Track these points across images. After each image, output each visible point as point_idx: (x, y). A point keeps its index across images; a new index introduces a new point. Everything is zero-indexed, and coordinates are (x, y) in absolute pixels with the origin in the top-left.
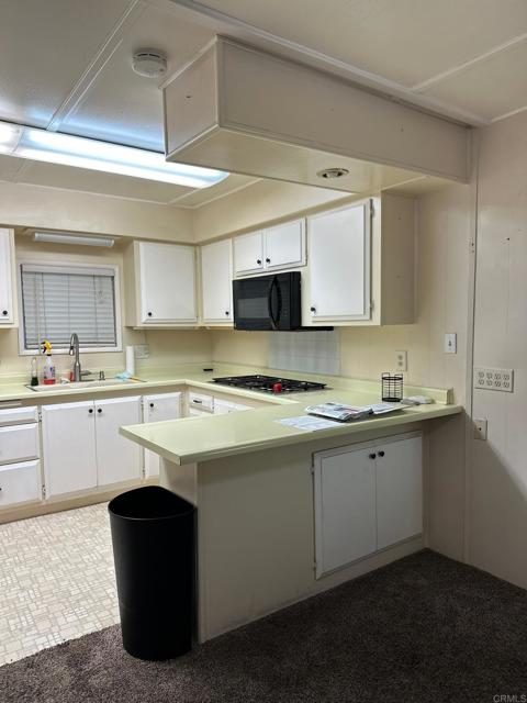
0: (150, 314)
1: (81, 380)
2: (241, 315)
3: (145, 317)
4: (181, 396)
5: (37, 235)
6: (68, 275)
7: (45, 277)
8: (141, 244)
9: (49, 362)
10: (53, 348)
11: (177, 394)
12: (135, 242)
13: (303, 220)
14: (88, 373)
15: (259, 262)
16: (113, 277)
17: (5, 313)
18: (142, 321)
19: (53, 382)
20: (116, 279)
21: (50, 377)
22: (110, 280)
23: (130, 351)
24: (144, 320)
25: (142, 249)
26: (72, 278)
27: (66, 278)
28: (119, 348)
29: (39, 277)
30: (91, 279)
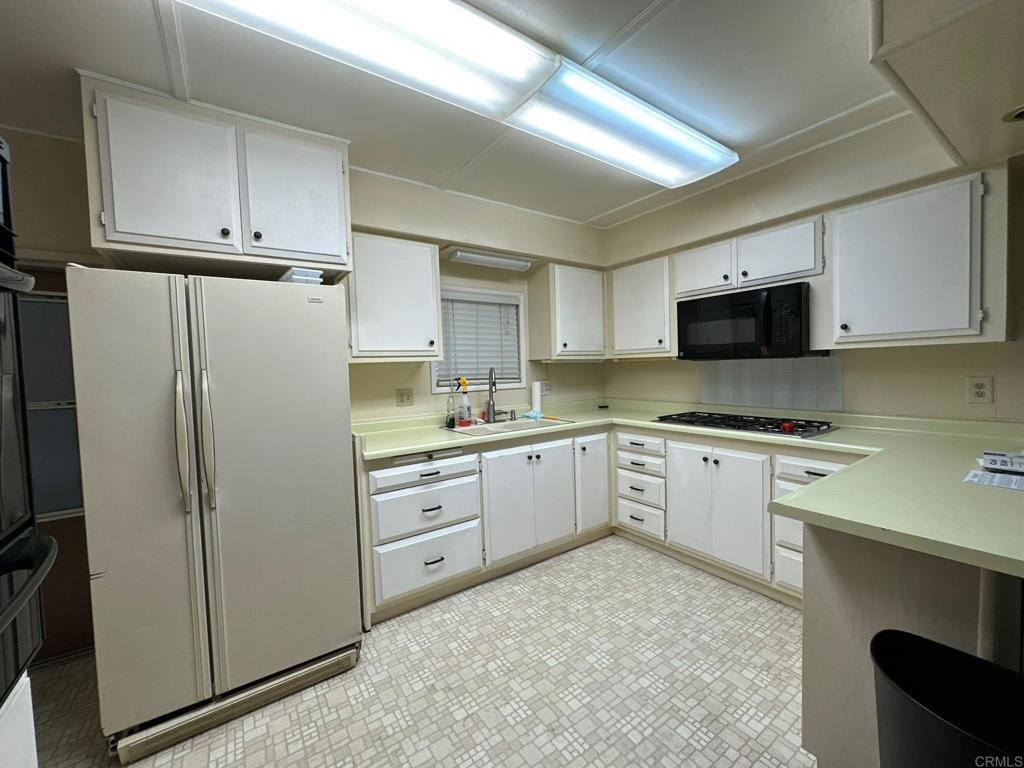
0: (565, 345)
1: (495, 421)
2: (692, 341)
3: (559, 349)
4: (608, 437)
5: (459, 253)
6: (477, 303)
7: (456, 305)
8: (557, 266)
9: (465, 400)
10: (470, 385)
11: (603, 436)
12: (551, 264)
13: (818, 217)
14: (500, 413)
15: (726, 277)
16: (517, 306)
17: (432, 343)
18: (557, 352)
19: (468, 423)
20: (521, 308)
21: (467, 419)
22: (514, 310)
23: (537, 386)
24: (558, 353)
25: (558, 273)
26: (481, 307)
27: (474, 306)
28: (523, 384)
29: (450, 304)
30: (496, 308)
